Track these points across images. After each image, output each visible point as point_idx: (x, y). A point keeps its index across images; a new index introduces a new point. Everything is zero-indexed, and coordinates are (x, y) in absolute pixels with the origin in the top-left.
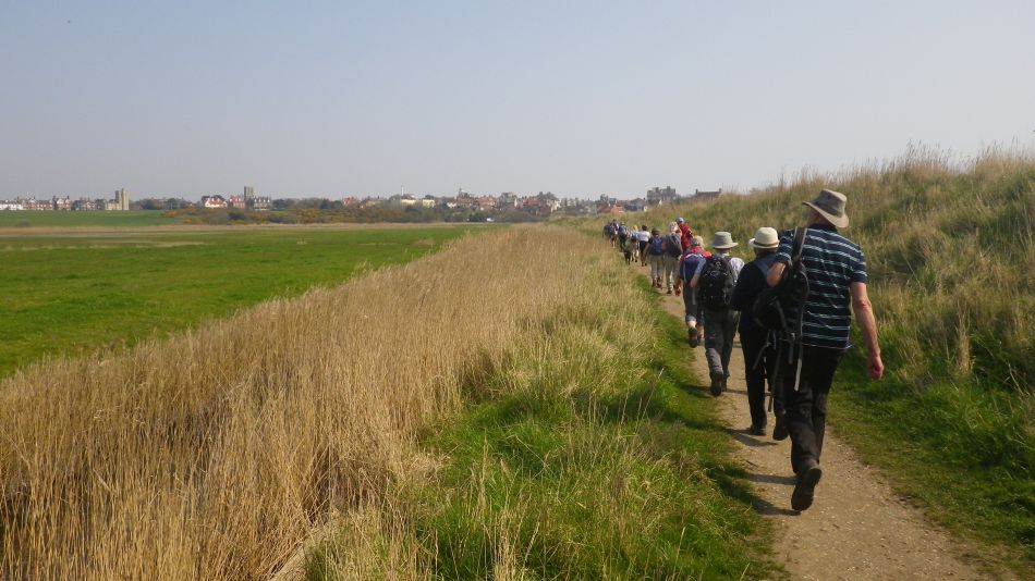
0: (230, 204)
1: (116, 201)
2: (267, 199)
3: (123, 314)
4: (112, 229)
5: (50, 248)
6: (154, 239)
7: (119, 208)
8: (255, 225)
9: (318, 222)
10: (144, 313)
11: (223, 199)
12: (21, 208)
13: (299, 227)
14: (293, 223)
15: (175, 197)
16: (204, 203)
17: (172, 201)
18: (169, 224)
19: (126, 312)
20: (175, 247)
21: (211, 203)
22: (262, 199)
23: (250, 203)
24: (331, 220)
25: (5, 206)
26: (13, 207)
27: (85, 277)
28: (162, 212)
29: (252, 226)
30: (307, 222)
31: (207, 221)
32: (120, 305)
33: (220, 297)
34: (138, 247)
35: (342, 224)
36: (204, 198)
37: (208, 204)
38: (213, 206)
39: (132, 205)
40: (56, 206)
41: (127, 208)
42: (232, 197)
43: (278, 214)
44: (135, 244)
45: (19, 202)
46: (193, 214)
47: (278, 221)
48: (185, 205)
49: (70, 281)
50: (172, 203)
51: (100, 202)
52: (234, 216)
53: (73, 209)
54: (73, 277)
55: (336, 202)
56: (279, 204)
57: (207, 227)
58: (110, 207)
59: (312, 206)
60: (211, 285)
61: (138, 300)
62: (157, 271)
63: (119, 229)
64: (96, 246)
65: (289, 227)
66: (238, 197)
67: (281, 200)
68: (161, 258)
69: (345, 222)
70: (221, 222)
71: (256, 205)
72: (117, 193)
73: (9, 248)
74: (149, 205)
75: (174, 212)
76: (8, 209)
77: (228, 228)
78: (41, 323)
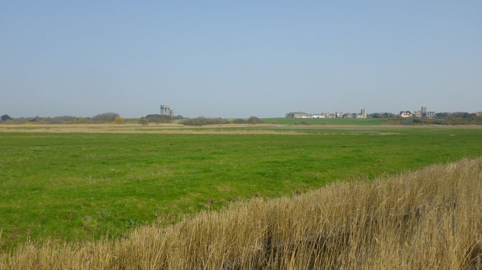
0: (414, 115)
1: (361, 114)
2: (433, 113)
3: (367, 164)
4: (359, 126)
5: (334, 134)
6: (377, 131)
7: (362, 117)
8: (426, 125)
9: (461, 124)
10: (376, 165)
11: (410, 113)
12: (323, 117)
13: (450, 127)
14: (447, 125)
15: (387, 112)
16: (401, 115)
17: (386, 114)
18: (384, 124)
19: (368, 164)
20: (387, 135)
21: (404, 115)
22: (431, 113)
23: (424, 115)
24: (469, 123)
25: (317, 116)
26: (320, 117)
27: (349, 147)
28: (381, 119)
29: (425, 126)
30: (455, 124)
31: (401, 123)
32: (366, 160)
33: (411, 160)
34: (371, 134)
35: (476, 126)
36: (401, 113)
37: (403, 115)
38: (405, 116)
39: (368, 116)
40: (336, 116)
41: (365, 117)
42: (415, 112)
43: (439, 120)
44: (369, 133)
45: (322, 115)
46: (395, 120)
47: (438, 124)
48: (391, 116)
49: (344, 148)
50: (386, 115)
51: (354, 115)
52: (415, 121)
53: (343, 117)
54: (344, 147)
55: (472, 114)
56: (439, 115)
57: (402, 126)
58: (359, 117)
59: (458, 116)
60: (406, 154)
61: (373, 159)
62: (380, 146)
63: (362, 126)
64: (353, 134)
65: (445, 126)
66: (418, 112)
67: (441, 113)
68: (382, 140)
69: (477, 124)
70: (409, 124)
71: (427, 116)
72: (362, 111)
73: (319, 134)
74: (375, 116)
75: (387, 119)
76: (318, 117)
77: (412, 127)
78: (333, 165)
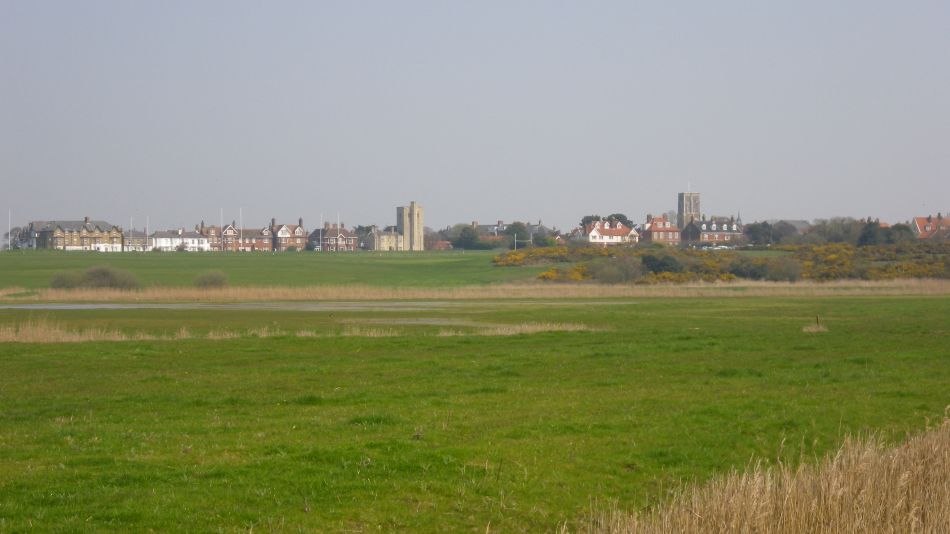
0: (646, 235)
1: (398, 230)
2: (730, 222)
4: (387, 293)
5: (264, 333)
7: (403, 244)
8: (702, 284)
9: (851, 276)
11: (628, 224)
12: (206, 246)
13: (806, 288)
14: (792, 279)
15: (524, 221)
16: (586, 233)
17: (517, 229)
18: (510, 281)
21: (603, 232)
22: (720, 223)
23: (691, 231)
24: (884, 273)
25: (177, 242)
26: (192, 244)
28: (495, 254)
29: (697, 287)
30: (826, 276)
31: (590, 275)
35: (913, 282)
36: (588, 222)
37: (595, 236)
38: (606, 240)
39: (430, 239)
40: (275, 241)
41: (419, 246)
42: (649, 218)
43: (757, 256)
45: (203, 233)
46: (562, 259)
47: (755, 274)
48: (543, 239)
50: (516, 233)
51: (364, 233)
52: (654, 263)
53: (309, 247)
55: (899, 228)
56: (758, 234)
57: (592, 290)
58: (385, 243)
59: (838, 239)
63: (403, 293)
65: (783, 287)
66: (664, 218)
67: (765, 224)
69: (919, 276)
70: (625, 277)
71: (705, 237)
72: (400, 211)
73: (184, 334)
74: (466, 238)
75: (520, 255)
76: (181, 249)
77: (640, 291)
